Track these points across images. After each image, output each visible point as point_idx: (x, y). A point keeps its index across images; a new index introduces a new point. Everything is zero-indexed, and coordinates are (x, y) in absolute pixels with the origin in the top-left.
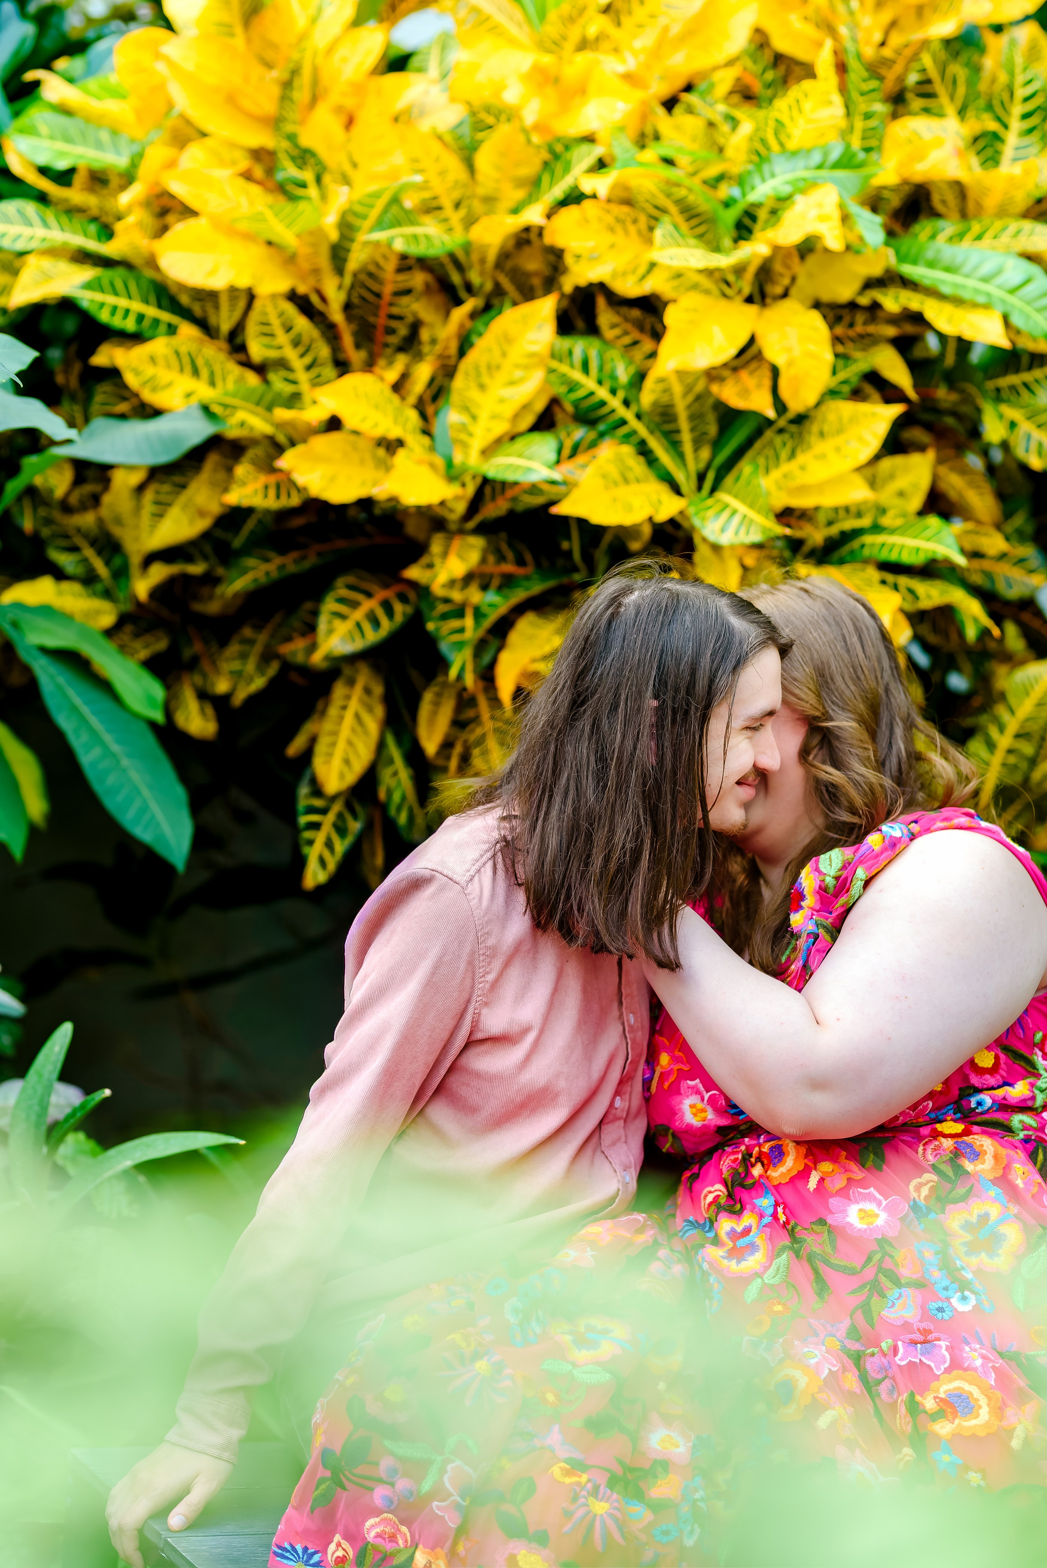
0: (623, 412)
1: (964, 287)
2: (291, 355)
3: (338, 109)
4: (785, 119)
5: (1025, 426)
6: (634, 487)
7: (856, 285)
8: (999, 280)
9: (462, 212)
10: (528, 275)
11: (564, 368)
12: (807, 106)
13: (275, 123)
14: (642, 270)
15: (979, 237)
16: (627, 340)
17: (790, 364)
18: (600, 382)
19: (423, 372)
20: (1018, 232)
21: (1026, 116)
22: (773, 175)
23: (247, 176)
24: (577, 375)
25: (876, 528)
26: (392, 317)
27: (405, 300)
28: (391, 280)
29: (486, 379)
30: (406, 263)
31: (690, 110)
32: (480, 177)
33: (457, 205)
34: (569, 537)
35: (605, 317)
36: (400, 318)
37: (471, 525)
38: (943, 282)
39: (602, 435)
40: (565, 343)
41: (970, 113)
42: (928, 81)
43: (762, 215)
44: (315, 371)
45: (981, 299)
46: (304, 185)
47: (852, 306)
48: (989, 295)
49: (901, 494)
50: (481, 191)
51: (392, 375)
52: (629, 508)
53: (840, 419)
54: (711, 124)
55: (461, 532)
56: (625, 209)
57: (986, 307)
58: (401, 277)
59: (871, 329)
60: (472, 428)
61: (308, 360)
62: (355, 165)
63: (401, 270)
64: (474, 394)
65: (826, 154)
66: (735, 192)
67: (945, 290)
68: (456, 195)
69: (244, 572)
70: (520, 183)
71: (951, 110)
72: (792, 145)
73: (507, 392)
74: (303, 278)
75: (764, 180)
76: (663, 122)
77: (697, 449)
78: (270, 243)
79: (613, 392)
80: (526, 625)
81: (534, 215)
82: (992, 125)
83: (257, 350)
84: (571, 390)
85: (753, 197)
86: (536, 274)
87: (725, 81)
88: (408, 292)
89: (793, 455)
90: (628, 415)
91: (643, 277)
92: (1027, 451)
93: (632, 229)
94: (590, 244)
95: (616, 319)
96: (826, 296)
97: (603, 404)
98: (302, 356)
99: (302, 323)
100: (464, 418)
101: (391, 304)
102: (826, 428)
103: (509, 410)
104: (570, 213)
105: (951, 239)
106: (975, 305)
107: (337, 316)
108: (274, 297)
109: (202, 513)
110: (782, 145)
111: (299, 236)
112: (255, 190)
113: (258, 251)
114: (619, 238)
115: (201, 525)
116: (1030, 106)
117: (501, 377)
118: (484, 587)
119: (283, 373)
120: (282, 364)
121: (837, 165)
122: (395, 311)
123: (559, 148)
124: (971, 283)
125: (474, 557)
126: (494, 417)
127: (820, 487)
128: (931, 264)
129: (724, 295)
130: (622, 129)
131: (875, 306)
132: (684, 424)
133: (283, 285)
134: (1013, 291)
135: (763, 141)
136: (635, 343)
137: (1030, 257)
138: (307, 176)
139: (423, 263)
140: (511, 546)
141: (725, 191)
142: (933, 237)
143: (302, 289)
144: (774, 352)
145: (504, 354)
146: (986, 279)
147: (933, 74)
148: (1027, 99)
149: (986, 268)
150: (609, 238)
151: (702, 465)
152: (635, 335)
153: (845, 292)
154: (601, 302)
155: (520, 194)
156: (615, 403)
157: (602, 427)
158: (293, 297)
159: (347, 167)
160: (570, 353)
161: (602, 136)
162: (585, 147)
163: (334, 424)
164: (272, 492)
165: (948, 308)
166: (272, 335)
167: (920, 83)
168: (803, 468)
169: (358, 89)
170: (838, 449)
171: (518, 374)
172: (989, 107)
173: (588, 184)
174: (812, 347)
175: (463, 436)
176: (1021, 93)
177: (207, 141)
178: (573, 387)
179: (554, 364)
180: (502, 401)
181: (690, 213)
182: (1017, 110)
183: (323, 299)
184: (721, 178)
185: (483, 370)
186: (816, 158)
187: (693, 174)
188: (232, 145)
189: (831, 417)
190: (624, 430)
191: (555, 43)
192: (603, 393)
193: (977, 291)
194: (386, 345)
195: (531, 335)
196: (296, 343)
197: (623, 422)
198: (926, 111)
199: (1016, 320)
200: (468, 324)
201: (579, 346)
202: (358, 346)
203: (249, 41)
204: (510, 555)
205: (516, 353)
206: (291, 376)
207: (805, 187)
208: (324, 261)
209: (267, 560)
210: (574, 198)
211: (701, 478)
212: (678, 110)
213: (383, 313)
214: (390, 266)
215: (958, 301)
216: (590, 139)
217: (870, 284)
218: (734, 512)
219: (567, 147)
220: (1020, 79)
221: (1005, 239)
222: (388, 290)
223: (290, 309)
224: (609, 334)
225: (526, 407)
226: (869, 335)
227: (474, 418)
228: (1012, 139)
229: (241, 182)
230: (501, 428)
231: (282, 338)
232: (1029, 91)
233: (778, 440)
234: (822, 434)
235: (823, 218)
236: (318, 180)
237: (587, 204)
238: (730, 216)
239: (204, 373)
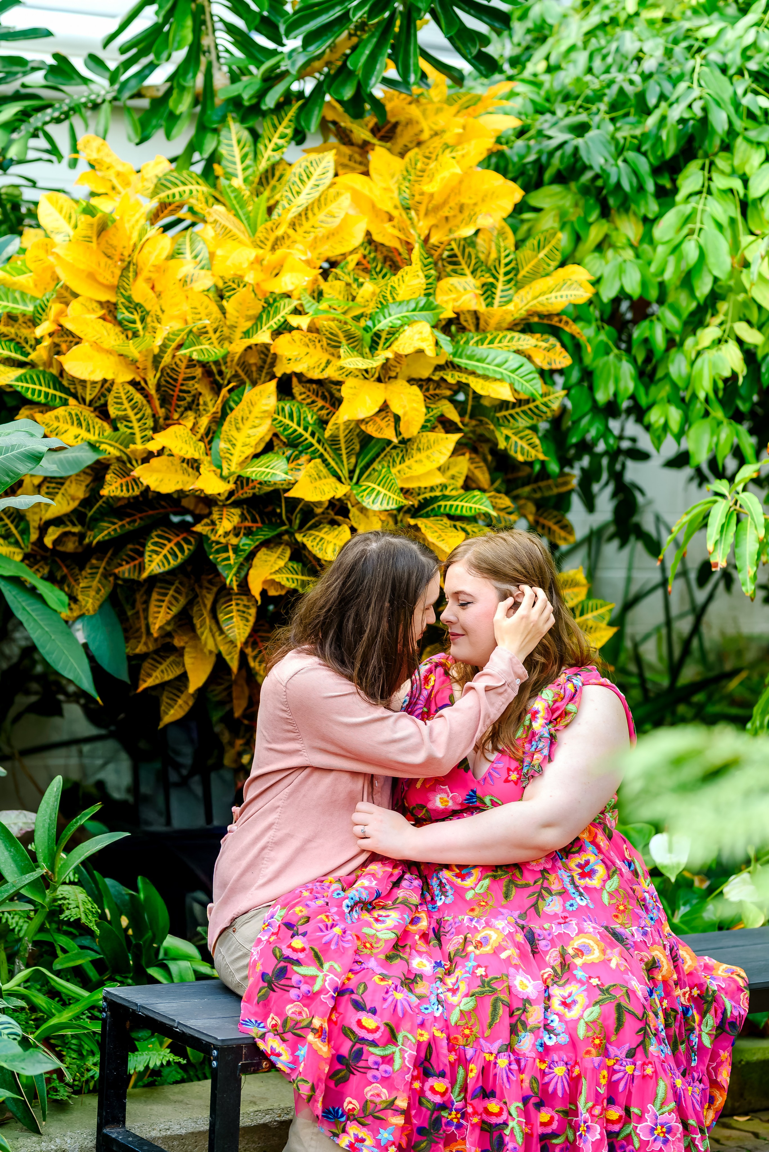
0: (310, 439)
1: (488, 369)
2: (130, 413)
3: (148, 280)
4: (396, 286)
5: (514, 438)
6: (324, 481)
7: (431, 370)
8: (505, 366)
9: (218, 334)
10: (250, 365)
11: (280, 418)
12: (406, 278)
13: (116, 289)
14: (323, 365)
15: (491, 342)
16: (309, 401)
17: (405, 414)
18: (299, 425)
19: (204, 421)
20: (512, 338)
21: (506, 274)
22: (390, 315)
23: (103, 318)
24: (287, 421)
25: (445, 497)
26: (182, 391)
27: (191, 383)
28: (183, 372)
29: (240, 425)
30: (191, 363)
31: (337, 278)
32: (227, 315)
33: (215, 331)
34: (280, 507)
35: (297, 388)
36: (189, 392)
37: (229, 502)
38: (477, 367)
39: (301, 452)
40: (282, 404)
41: (479, 274)
42: (455, 256)
43: (384, 335)
44: (143, 421)
45: (498, 376)
46: (134, 322)
47: (429, 380)
48: (502, 374)
49: (453, 477)
50: (228, 323)
51: (190, 425)
52: (323, 492)
53: (428, 441)
54: (348, 285)
55: (224, 506)
56: (315, 335)
57: (501, 380)
58: (188, 371)
59: (437, 392)
60: (232, 451)
61: (139, 416)
62: (163, 311)
63: (188, 367)
64: (234, 433)
65: (417, 304)
66: (370, 323)
67: (480, 372)
68: (215, 326)
69: (103, 530)
70: (249, 318)
71: (468, 272)
72: (398, 299)
73: (251, 432)
74: (138, 374)
75: (385, 318)
76: (324, 286)
77: (348, 458)
78: (121, 355)
79: (306, 429)
80: (262, 555)
81: (263, 337)
82: (491, 280)
83: (113, 412)
84: (285, 430)
85: (379, 327)
86: (255, 364)
87: (353, 260)
88: (194, 378)
89: (403, 460)
90: (314, 441)
91: (323, 370)
92: (516, 452)
93: (318, 345)
94: (296, 353)
95: (303, 390)
96: (415, 376)
97: (301, 436)
98: (136, 414)
99: (138, 397)
100: (229, 446)
101: (182, 385)
102: (421, 446)
103: (253, 441)
104: (285, 338)
105: (477, 343)
106: (496, 380)
107: (153, 392)
108: (123, 384)
109: (73, 499)
110: (394, 299)
111: (140, 352)
112: (109, 325)
113: (114, 359)
114: (311, 350)
115: (74, 505)
116: (508, 268)
117: (248, 424)
118: (237, 535)
119: (125, 423)
120: (126, 418)
121: (422, 309)
122: (184, 388)
123: (271, 301)
124: (491, 367)
125: (236, 519)
126: (245, 445)
127: (418, 478)
128: (470, 358)
129: (366, 378)
130: (305, 290)
131: (443, 380)
132: (343, 446)
133: (129, 378)
134: (514, 371)
135: (384, 297)
136: (313, 402)
137: (518, 352)
138: (136, 317)
139: (204, 365)
140: (249, 512)
141: (363, 323)
142: (467, 342)
143: (138, 379)
144: (396, 408)
145: (250, 412)
146: (499, 365)
147: (457, 251)
148: (507, 265)
149: (498, 360)
150: (306, 350)
151: (351, 468)
152: (314, 398)
153: (425, 373)
154: (295, 380)
155: (249, 324)
156: (307, 435)
157: (300, 448)
158: (134, 383)
159: (159, 313)
160: (283, 409)
161: (295, 294)
162: (287, 300)
163: (161, 452)
164: (124, 488)
165: (481, 381)
166: (121, 404)
167: (449, 257)
168: (409, 468)
169: (158, 268)
170: (428, 457)
171: (257, 421)
172: (489, 270)
173: (294, 321)
174: (415, 405)
175: (228, 455)
176: (504, 261)
177: (79, 298)
178: (286, 427)
179: (276, 416)
180: (249, 437)
181: (350, 337)
182: (502, 270)
183: (146, 382)
184: (362, 315)
185: (240, 421)
186: (412, 305)
187: (344, 313)
188: (91, 300)
189: (424, 440)
190: (312, 449)
191: (262, 241)
192: (300, 430)
193: (495, 371)
194: (179, 406)
195: (264, 401)
196: (133, 408)
197: (312, 445)
198: (455, 271)
199: (517, 387)
200: (228, 395)
201: (287, 406)
202: (161, 406)
203: (98, 244)
204: (249, 517)
205: (256, 411)
206: (130, 425)
207: (409, 322)
208: (149, 364)
209: (114, 524)
210: (284, 328)
211: (352, 472)
212: (330, 278)
213: (177, 389)
214: (183, 365)
215: (486, 378)
216: (288, 296)
217: (439, 368)
218: (379, 493)
219: (275, 300)
220: (503, 254)
221: (505, 343)
222: (181, 377)
223: (131, 388)
224: (300, 398)
225: (261, 439)
226: (437, 395)
227: (234, 445)
228: (500, 286)
229: (101, 321)
230: (250, 451)
231: (127, 405)
232: (507, 260)
233: (394, 452)
234: (419, 450)
235: (423, 340)
236: (143, 320)
237: (294, 332)
238: (368, 337)
239: (84, 424)
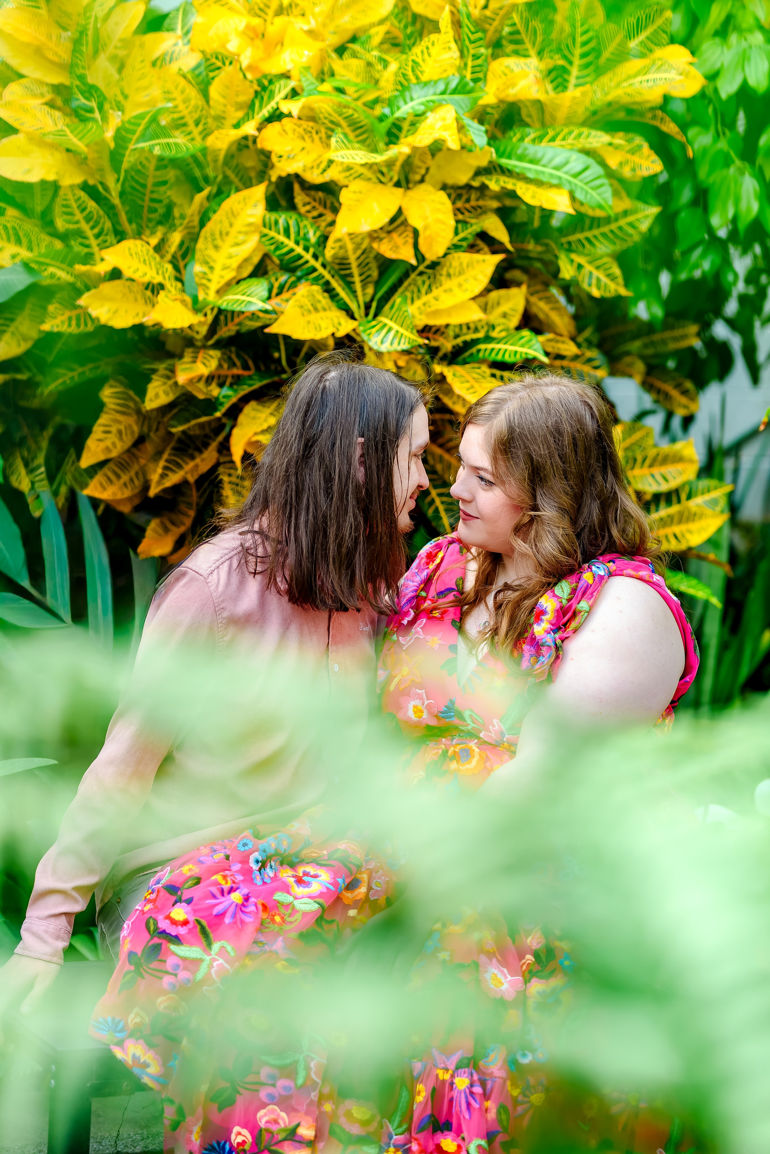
0: (313, 262)
1: (543, 173)
2: (85, 227)
3: (113, 58)
4: (419, 60)
5: (588, 268)
6: (322, 314)
7: (471, 173)
8: (566, 169)
9: (201, 127)
10: (247, 169)
11: (272, 234)
12: (433, 51)
13: (70, 68)
14: (323, 166)
15: (553, 139)
16: (315, 213)
17: (426, 228)
18: (297, 243)
19: (176, 238)
20: (580, 135)
21: (583, 56)
22: (412, 99)
23: (51, 104)
24: (282, 238)
25: (488, 339)
26: (153, 200)
27: (163, 189)
28: (152, 176)
29: (219, 242)
30: (162, 163)
31: (355, 55)
32: (212, 103)
33: (197, 123)
34: (278, 350)
35: (300, 198)
36: (160, 201)
37: (211, 342)
38: (529, 170)
39: (299, 279)
40: (273, 216)
41: (546, 54)
42: (518, 32)
43: (405, 126)
44: (102, 238)
45: (555, 182)
46: (91, 111)
47: (468, 187)
48: (560, 178)
49: (505, 315)
50: (213, 112)
51: (154, 241)
52: (319, 328)
53: (461, 264)
54: (369, 64)
55: (204, 347)
56: (311, 124)
57: (558, 186)
58: (158, 173)
59: (481, 203)
60: (210, 276)
61: (96, 231)
62: (126, 97)
63: (158, 168)
64: (211, 252)
65: (447, 84)
66: (387, 111)
67: (530, 175)
68: (196, 116)
69: (57, 378)
70: (239, 107)
71: (532, 52)
72: (424, 78)
73: (234, 250)
74: (92, 175)
75: (406, 103)
76: (337, 64)
77: (364, 287)
78: (68, 150)
79: (306, 249)
80: (250, 410)
81: (249, 128)
82: (561, 62)
83: (61, 224)
84: (277, 248)
85: (398, 114)
86: (253, 168)
87: (378, 34)
88: (165, 183)
89: (429, 290)
90: (318, 265)
91: (324, 171)
92: (590, 285)
93: (316, 137)
94: (288, 148)
95: (307, 199)
96: (450, 182)
97: (300, 257)
98: (92, 228)
99: (92, 205)
100: (205, 269)
101: (152, 192)
102: (452, 271)
103: (235, 263)
104: (274, 128)
105: (534, 141)
106: (551, 186)
107: (116, 201)
108: (72, 187)
109: (25, 339)
110: (417, 78)
111: (87, 146)
112: (57, 114)
113: (60, 156)
114: (308, 144)
115: (24, 347)
116: (586, 48)
117: (230, 240)
118: (221, 385)
119: (80, 240)
120: (80, 234)
121: (454, 92)
122: (155, 196)
123: (266, 83)
124: (547, 170)
125: (213, 364)
126: (225, 268)
127: (449, 311)
128: (521, 158)
129: (381, 182)
130: (307, 68)
131: (484, 187)
132: (355, 270)
133: (78, 180)
134: (576, 175)
135: (404, 75)
136: (320, 215)
137: (587, 152)
138: (94, 104)
139: (174, 162)
140: (238, 356)
141: (378, 110)
142: (522, 139)
143: (91, 182)
144: (415, 220)
145: (231, 225)
146: (557, 168)
147: (520, 27)
148: (584, 44)
149: (558, 161)
150: (301, 144)
151: (368, 299)
152: (321, 210)
153: (463, 178)
154: (297, 187)
155: (240, 114)
156: (308, 256)
157: (299, 273)
158: (85, 187)
159: (120, 98)
160: (276, 222)
161: (294, 73)
162: (283, 82)
163: (116, 274)
164: (74, 323)
165: (532, 188)
166: (71, 214)
167: (511, 34)
168: (436, 299)
169: (126, 43)
170: (460, 285)
171: (241, 238)
172: (559, 50)
173: (286, 107)
174: (440, 216)
175: (204, 281)
176: (579, 40)
177: (23, 81)
178: (279, 246)
179: (266, 231)
180: (230, 257)
181: (356, 126)
182: (578, 51)
183: (106, 189)
184: (376, 101)
185: (217, 236)
186: (441, 87)
187: (357, 99)
188: (41, 83)
189: (455, 264)
190: (315, 274)
191: (261, 9)
192: (299, 250)
193: (552, 175)
194: (150, 220)
195: (249, 211)
196: (88, 219)
197: (314, 270)
198: (516, 53)
199: (579, 195)
200: (206, 204)
201: (282, 218)
202: (130, 222)
203: (49, 11)
204: (238, 363)
205: (239, 224)
206: (87, 242)
207: (433, 106)
208: (106, 163)
209: (72, 370)
210: (276, 116)
211: (368, 307)
212: (346, 55)
213: (147, 198)
214: (152, 166)
215: (539, 183)
216: (286, 76)
217: (479, 172)
218: (390, 329)
219: (271, 82)
220: (579, 30)
221: (570, 140)
222: (150, 182)
223: (83, 195)
224: (303, 210)
225: (246, 260)
226: (480, 207)
227: (211, 268)
228: (575, 71)
229: (47, 108)
230: (229, 275)
231: (79, 216)
232: (585, 38)
233: (420, 280)
234: (449, 275)
235: (446, 128)
236: (101, 108)
237: (285, 121)
238: (384, 127)
239: (24, 241)
